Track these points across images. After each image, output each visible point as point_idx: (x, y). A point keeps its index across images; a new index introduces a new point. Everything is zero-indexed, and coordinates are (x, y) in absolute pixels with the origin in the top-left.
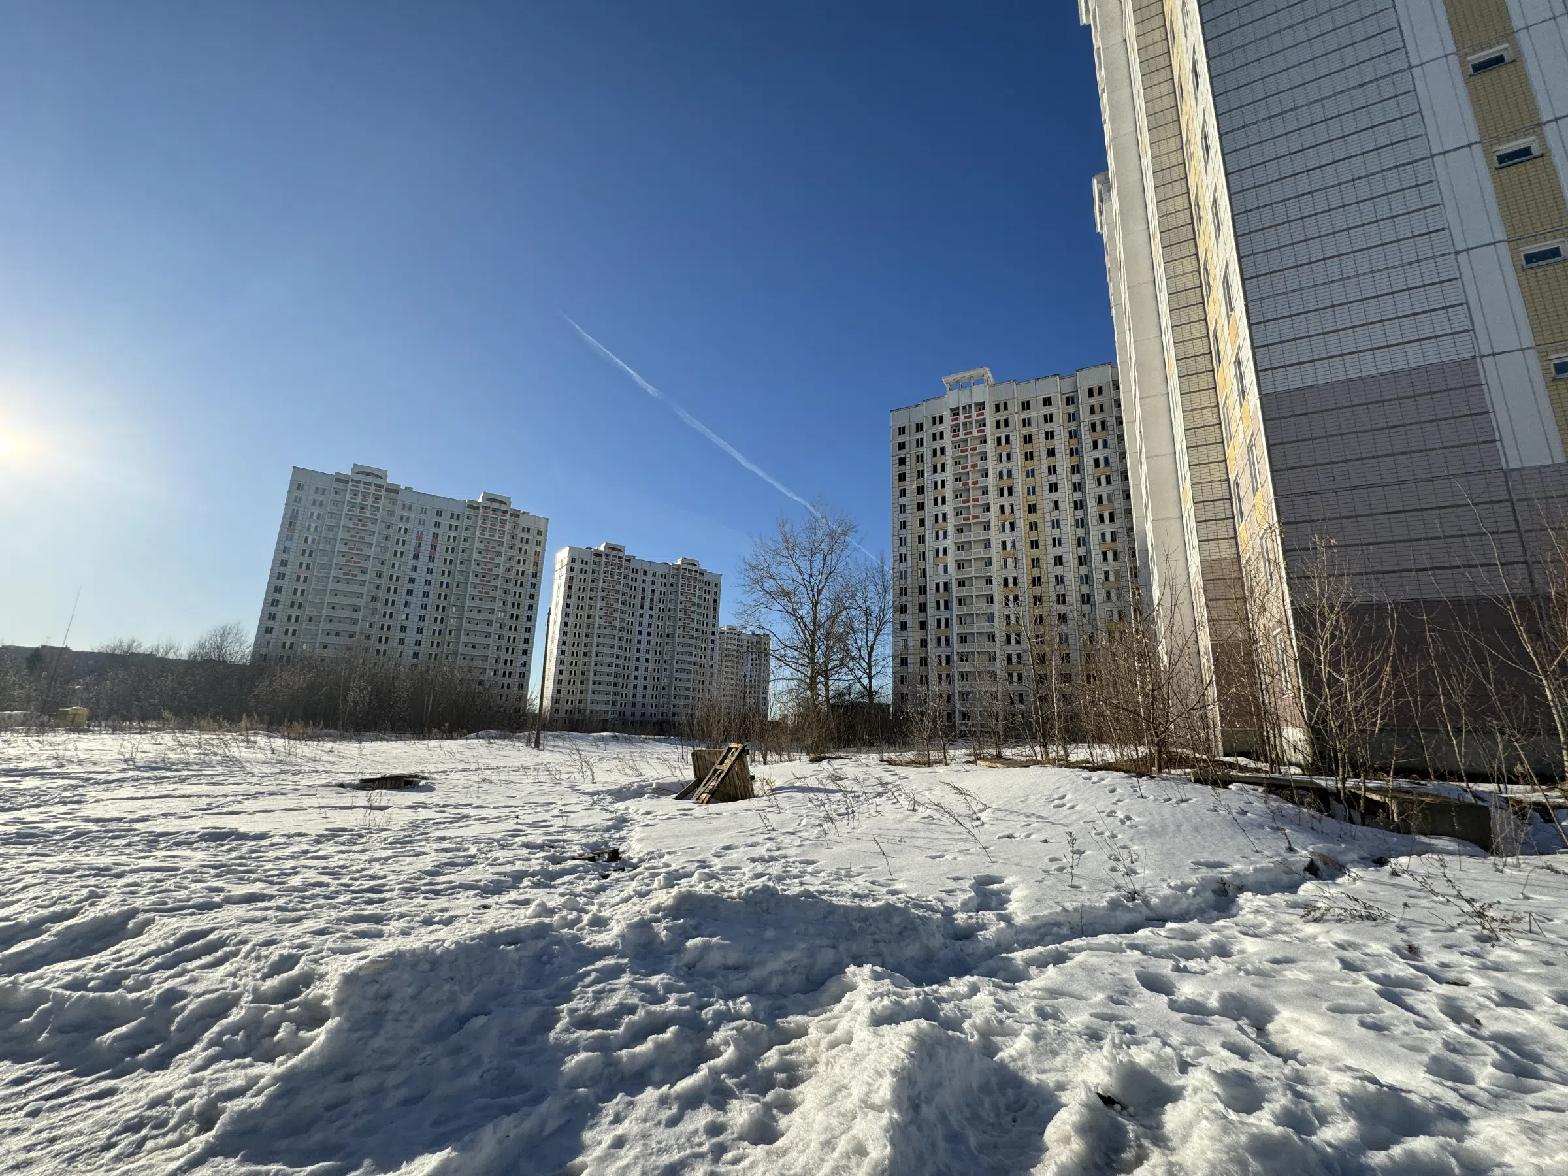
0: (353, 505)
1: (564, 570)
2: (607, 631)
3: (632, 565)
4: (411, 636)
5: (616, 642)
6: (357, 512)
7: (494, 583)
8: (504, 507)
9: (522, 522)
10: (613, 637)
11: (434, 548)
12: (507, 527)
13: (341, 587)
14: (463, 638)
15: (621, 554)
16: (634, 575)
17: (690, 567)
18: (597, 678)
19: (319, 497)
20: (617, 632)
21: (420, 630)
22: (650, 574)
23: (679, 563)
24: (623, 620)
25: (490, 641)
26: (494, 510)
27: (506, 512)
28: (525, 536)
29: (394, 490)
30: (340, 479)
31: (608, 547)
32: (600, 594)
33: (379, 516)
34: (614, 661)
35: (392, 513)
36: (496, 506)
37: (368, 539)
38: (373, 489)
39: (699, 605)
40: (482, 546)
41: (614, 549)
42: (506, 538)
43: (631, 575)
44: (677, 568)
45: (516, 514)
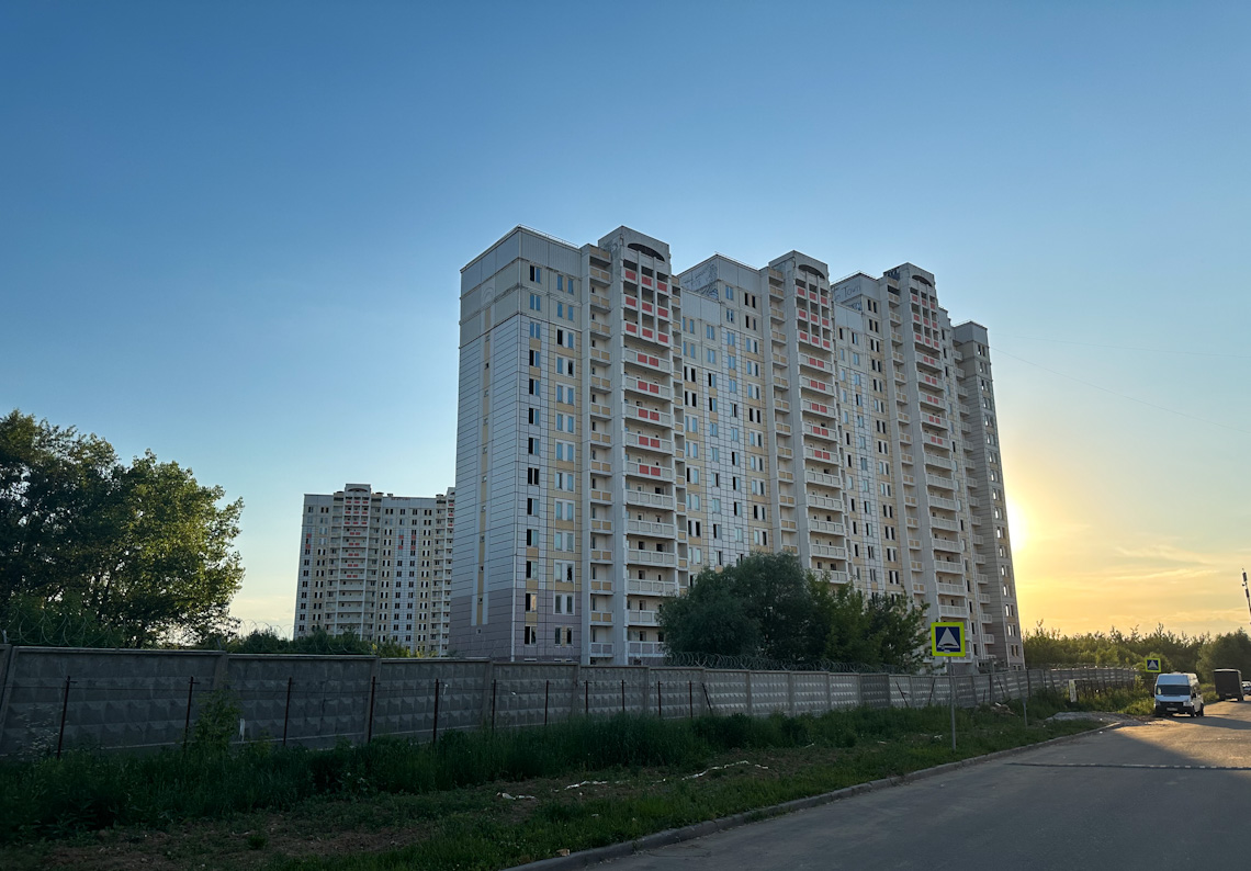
0: (347, 518)
6: (352, 523)
11: (413, 543)
13: (347, 587)
19: (325, 516)
29: (378, 498)
30: (337, 498)
33: (368, 525)
35: (378, 519)
37: (362, 545)
38: (361, 503)
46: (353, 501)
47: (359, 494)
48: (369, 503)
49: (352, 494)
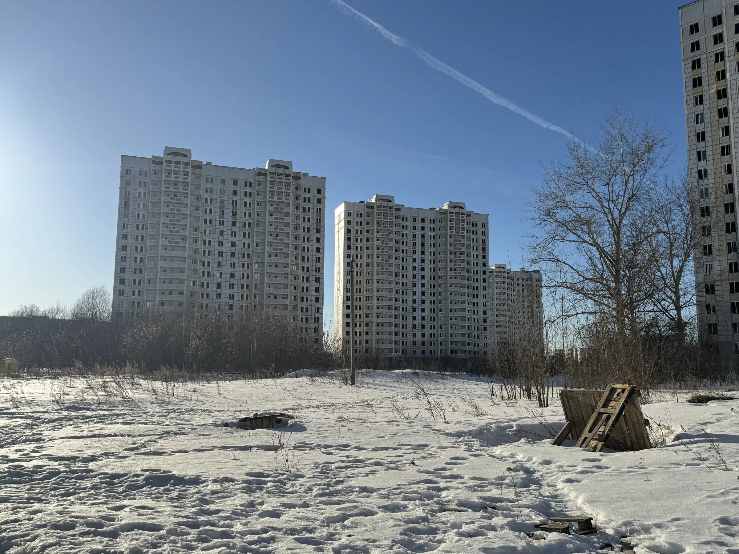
0: (168, 182)
1: (342, 224)
2: (385, 277)
3: (402, 213)
4: (225, 291)
5: (393, 286)
6: (172, 188)
7: (285, 240)
8: (287, 171)
9: (303, 183)
10: (391, 282)
11: (234, 213)
12: (292, 189)
13: (169, 253)
14: (266, 290)
15: (391, 204)
16: (405, 223)
17: (457, 210)
18: (380, 320)
19: (143, 179)
20: (393, 278)
21: (232, 286)
22: (419, 220)
23: (445, 207)
24: (398, 266)
25: (288, 292)
26: (279, 174)
27: (288, 175)
28: (307, 195)
29: (198, 166)
30: (156, 161)
31: (379, 198)
32: (376, 243)
33: (189, 191)
34: (393, 303)
35: (198, 187)
36: (280, 170)
37: (183, 211)
38: (182, 166)
39: (469, 246)
40: (272, 209)
41: (384, 200)
42: (292, 199)
43: (402, 223)
44: (444, 212)
45: (297, 177)
46: (173, 165)
47: (178, 159)
48: (190, 169)
49: (170, 158)
